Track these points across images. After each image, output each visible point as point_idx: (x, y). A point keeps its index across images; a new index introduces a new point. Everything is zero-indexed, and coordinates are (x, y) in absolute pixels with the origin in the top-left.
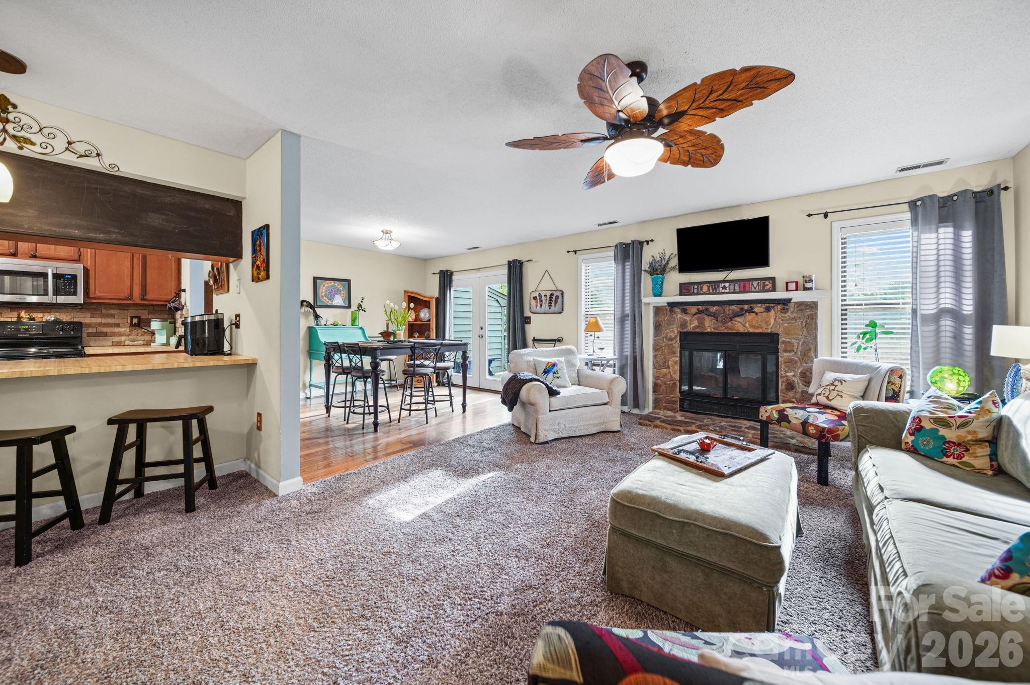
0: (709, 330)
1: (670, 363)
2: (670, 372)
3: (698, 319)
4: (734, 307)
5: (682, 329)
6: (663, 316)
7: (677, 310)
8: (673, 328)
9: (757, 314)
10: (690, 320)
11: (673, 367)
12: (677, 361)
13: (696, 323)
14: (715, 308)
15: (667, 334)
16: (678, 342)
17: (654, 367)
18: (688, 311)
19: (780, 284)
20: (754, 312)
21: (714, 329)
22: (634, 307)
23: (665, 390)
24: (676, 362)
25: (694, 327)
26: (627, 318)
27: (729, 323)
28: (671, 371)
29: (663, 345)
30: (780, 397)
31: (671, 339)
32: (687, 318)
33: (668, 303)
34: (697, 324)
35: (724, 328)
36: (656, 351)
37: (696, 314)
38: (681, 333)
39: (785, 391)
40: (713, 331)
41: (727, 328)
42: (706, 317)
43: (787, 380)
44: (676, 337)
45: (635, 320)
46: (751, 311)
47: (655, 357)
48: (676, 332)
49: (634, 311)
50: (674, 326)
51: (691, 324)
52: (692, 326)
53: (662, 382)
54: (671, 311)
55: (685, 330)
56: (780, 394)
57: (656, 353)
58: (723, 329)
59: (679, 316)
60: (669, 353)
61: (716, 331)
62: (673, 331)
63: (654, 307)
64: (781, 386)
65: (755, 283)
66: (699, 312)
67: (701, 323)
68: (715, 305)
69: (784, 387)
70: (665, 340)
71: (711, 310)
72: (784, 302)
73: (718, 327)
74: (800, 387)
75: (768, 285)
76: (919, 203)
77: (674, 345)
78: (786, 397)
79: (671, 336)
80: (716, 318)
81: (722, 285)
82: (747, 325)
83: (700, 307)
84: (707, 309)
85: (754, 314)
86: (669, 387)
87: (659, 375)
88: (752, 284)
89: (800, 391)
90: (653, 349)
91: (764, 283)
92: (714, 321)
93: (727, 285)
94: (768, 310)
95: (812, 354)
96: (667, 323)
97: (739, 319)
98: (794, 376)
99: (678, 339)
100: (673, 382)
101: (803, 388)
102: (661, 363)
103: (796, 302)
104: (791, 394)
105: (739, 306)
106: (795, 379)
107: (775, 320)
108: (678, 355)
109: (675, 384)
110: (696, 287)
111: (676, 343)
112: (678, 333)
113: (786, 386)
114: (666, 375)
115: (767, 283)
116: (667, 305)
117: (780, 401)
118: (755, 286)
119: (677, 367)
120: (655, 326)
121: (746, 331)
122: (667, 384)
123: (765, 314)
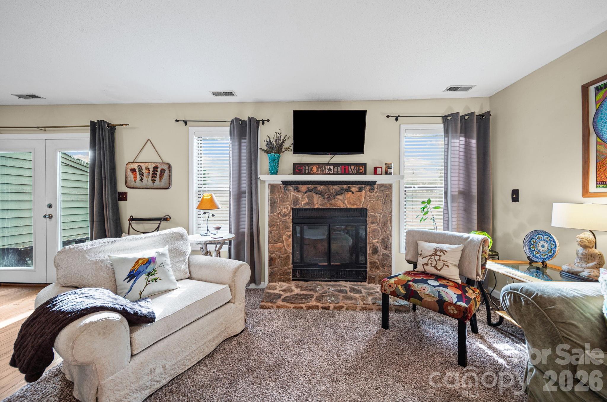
0: (316, 207)
1: (284, 237)
2: (284, 246)
3: (308, 197)
4: (336, 187)
5: (295, 206)
6: (277, 194)
7: (291, 188)
8: (287, 205)
9: (353, 193)
10: (302, 198)
11: (287, 240)
12: (290, 235)
13: (306, 200)
15: (282, 210)
16: (291, 217)
17: (270, 242)
18: (300, 190)
19: (370, 169)
20: (351, 191)
21: (321, 205)
22: (251, 184)
23: (280, 263)
24: (289, 237)
25: (306, 203)
26: (243, 195)
27: (333, 201)
28: (285, 244)
29: (278, 221)
30: (368, 260)
31: (285, 215)
32: (299, 195)
33: (282, 182)
34: (308, 202)
35: (329, 204)
36: (271, 226)
37: (305, 193)
38: (293, 209)
39: (371, 255)
40: (320, 207)
41: (331, 204)
42: (314, 195)
43: (373, 246)
44: (289, 213)
45: (252, 197)
46: (348, 190)
47: (270, 232)
48: (289, 208)
49: (251, 188)
50: (288, 203)
51: (302, 201)
52: (303, 203)
53: (277, 256)
54: (285, 189)
55: (297, 207)
56: (368, 257)
57: (272, 228)
58: (328, 206)
59: (292, 193)
60: (283, 228)
61: (323, 207)
62: (287, 208)
63: (269, 184)
64: (369, 251)
65: (353, 167)
66: (309, 190)
67: (311, 202)
68: (322, 185)
69: (371, 251)
70: (279, 216)
71: (319, 189)
72: (372, 183)
73: (324, 204)
74: (382, 251)
75: (361, 169)
76: (449, 118)
77: (288, 220)
78: (372, 260)
79: (285, 212)
80: (323, 196)
81: (328, 167)
82: (346, 202)
83: (310, 186)
84: (316, 188)
85: (351, 193)
86: (284, 260)
87: (274, 249)
88: (351, 168)
89: (381, 253)
90: (269, 225)
91: (359, 167)
92: (321, 198)
93: (332, 167)
94: (361, 189)
95: (389, 225)
96: (281, 200)
97: (340, 197)
98: (377, 242)
99: (291, 214)
100: (286, 255)
101: (383, 252)
102: (276, 238)
103: (379, 184)
104: (376, 257)
105: (340, 186)
106: (378, 245)
107: (365, 198)
108: (291, 229)
109: (288, 256)
110: (307, 167)
111: (289, 218)
112: (291, 209)
113: (372, 250)
114: (281, 249)
115: (360, 168)
116: (281, 183)
117: (368, 263)
118: (352, 169)
119: (290, 241)
120: (270, 203)
121: (345, 207)
122: (282, 257)
123: (359, 193)
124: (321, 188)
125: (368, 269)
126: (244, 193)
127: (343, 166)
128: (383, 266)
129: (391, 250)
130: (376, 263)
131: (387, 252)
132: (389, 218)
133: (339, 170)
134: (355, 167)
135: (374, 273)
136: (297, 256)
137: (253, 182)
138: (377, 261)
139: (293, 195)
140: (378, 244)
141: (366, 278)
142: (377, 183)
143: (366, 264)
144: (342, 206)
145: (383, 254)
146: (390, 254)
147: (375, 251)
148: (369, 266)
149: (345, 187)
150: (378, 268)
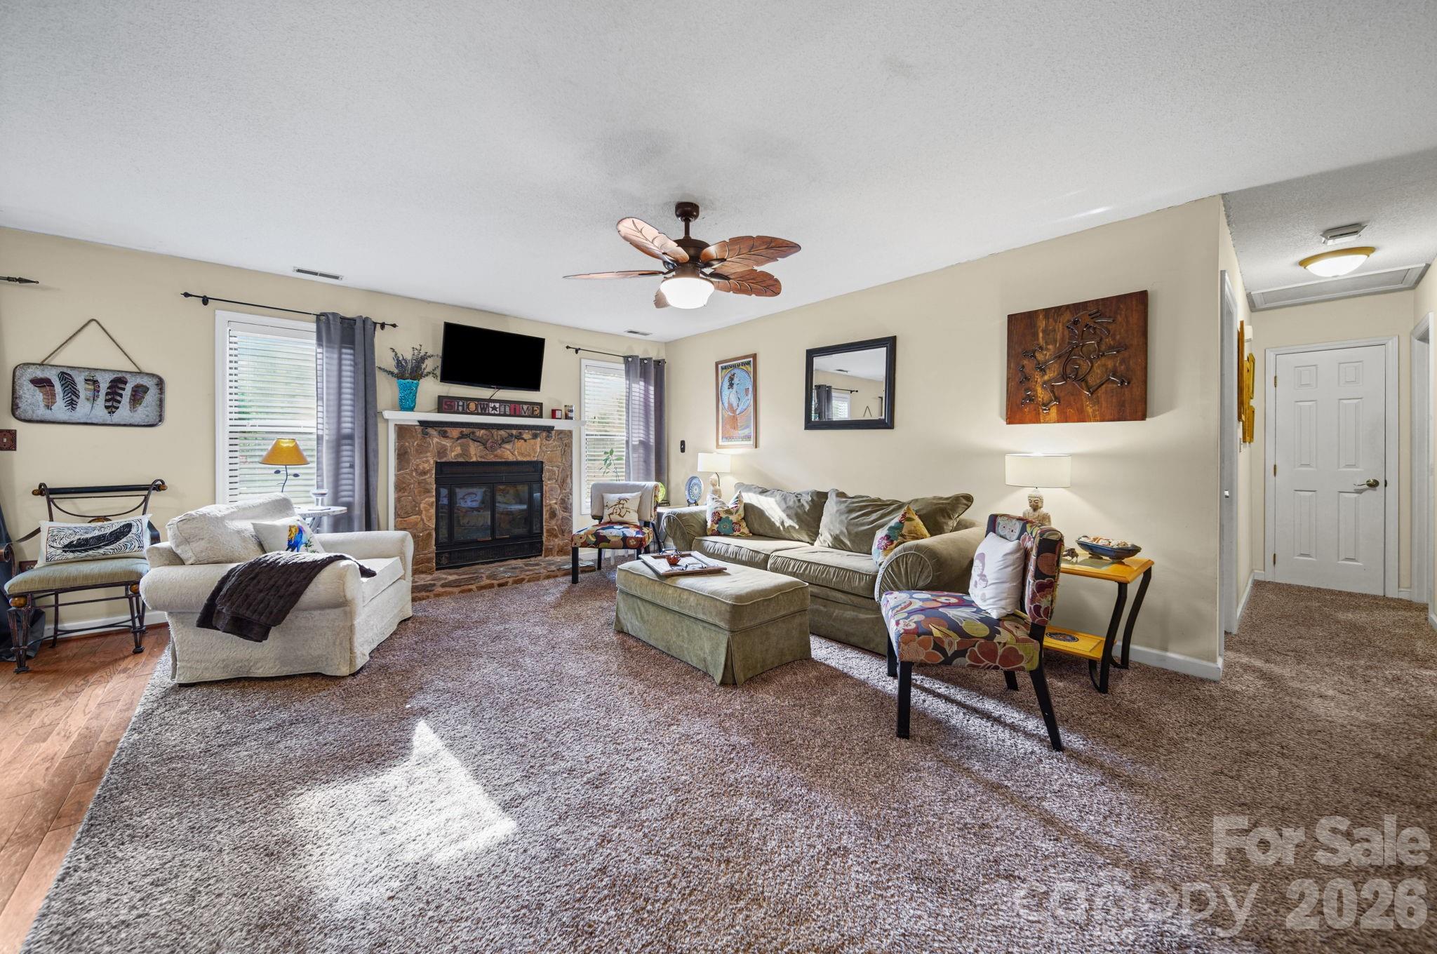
0: (474, 459)
1: (422, 506)
2: (422, 520)
3: (461, 445)
4: (502, 432)
5: (440, 458)
6: (411, 441)
7: (433, 433)
8: (427, 457)
9: (525, 441)
10: (451, 447)
11: (427, 511)
12: (433, 502)
13: (458, 450)
14: (482, 432)
15: (418, 465)
16: (434, 476)
17: (397, 515)
18: (449, 435)
19: (546, 410)
20: (523, 439)
21: (481, 457)
24: (430, 505)
25: (457, 455)
26: (350, 442)
27: (498, 451)
28: (424, 517)
29: (412, 481)
30: (544, 527)
31: (424, 473)
32: (447, 443)
33: (419, 422)
34: (461, 452)
35: (492, 456)
36: (400, 491)
37: (458, 439)
38: (437, 463)
39: (548, 520)
40: (479, 460)
41: (496, 456)
42: (471, 443)
43: (551, 508)
44: (431, 470)
45: (367, 445)
46: (519, 437)
47: (398, 500)
48: (432, 462)
49: (366, 430)
50: (429, 454)
51: (452, 451)
52: (453, 454)
54: (425, 434)
55: (444, 460)
56: (544, 524)
57: (400, 494)
58: (491, 458)
59: (436, 440)
60: (420, 492)
61: (483, 460)
62: (427, 461)
63: (396, 425)
64: (546, 516)
65: (525, 407)
66: (462, 436)
67: (465, 451)
68: (483, 429)
69: (548, 516)
70: (414, 474)
71: (477, 434)
72: (549, 429)
73: (486, 455)
74: (560, 514)
75: (536, 411)
76: (630, 359)
77: (429, 480)
78: (549, 526)
79: (424, 468)
80: (484, 445)
81: (491, 405)
82: (516, 453)
83: (464, 429)
84: (473, 433)
85: (522, 441)
86: (422, 541)
87: (405, 526)
88: (523, 408)
89: (560, 517)
90: (396, 488)
91: (533, 408)
92: (481, 447)
93: (497, 406)
94: (535, 436)
95: (569, 480)
96: (417, 451)
97: (508, 446)
98: (556, 503)
99: (434, 472)
100: (426, 532)
101: (562, 514)
102: (409, 508)
103: (557, 431)
104: (553, 522)
105: (507, 432)
106: (556, 506)
107: (540, 447)
108: (434, 494)
109: (429, 534)
110: (460, 404)
111: (431, 477)
112: (434, 464)
113: (549, 514)
114: (416, 524)
115: (535, 409)
116: (418, 424)
117: (545, 530)
118: (525, 410)
119: (433, 511)
120: (398, 455)
121: (515, 460)
122: (418, 537)
123: (532, 441)
124: (480, 433)
125: (544, 539)
126: (352, 437)
127: (513, 405)
128: (563, 532)
129: (571, 512)
130: (554, 529)
131: (566, 514)
132: (569, 473)
133: (507, 409)
134: (529, 407)
135: (552, 543)
136: (444, 532)
137: (370, 421)
138: (556, 527)
139: (437, 442)
141: (542, 551)
142: (555, 430)
143: (542, 533)
144: (511, 458)
145: (562, 518)
146: (571, 516)
147: (553, 515)
148: (545, 534)
149: (514, 432)
150: (556, 536)
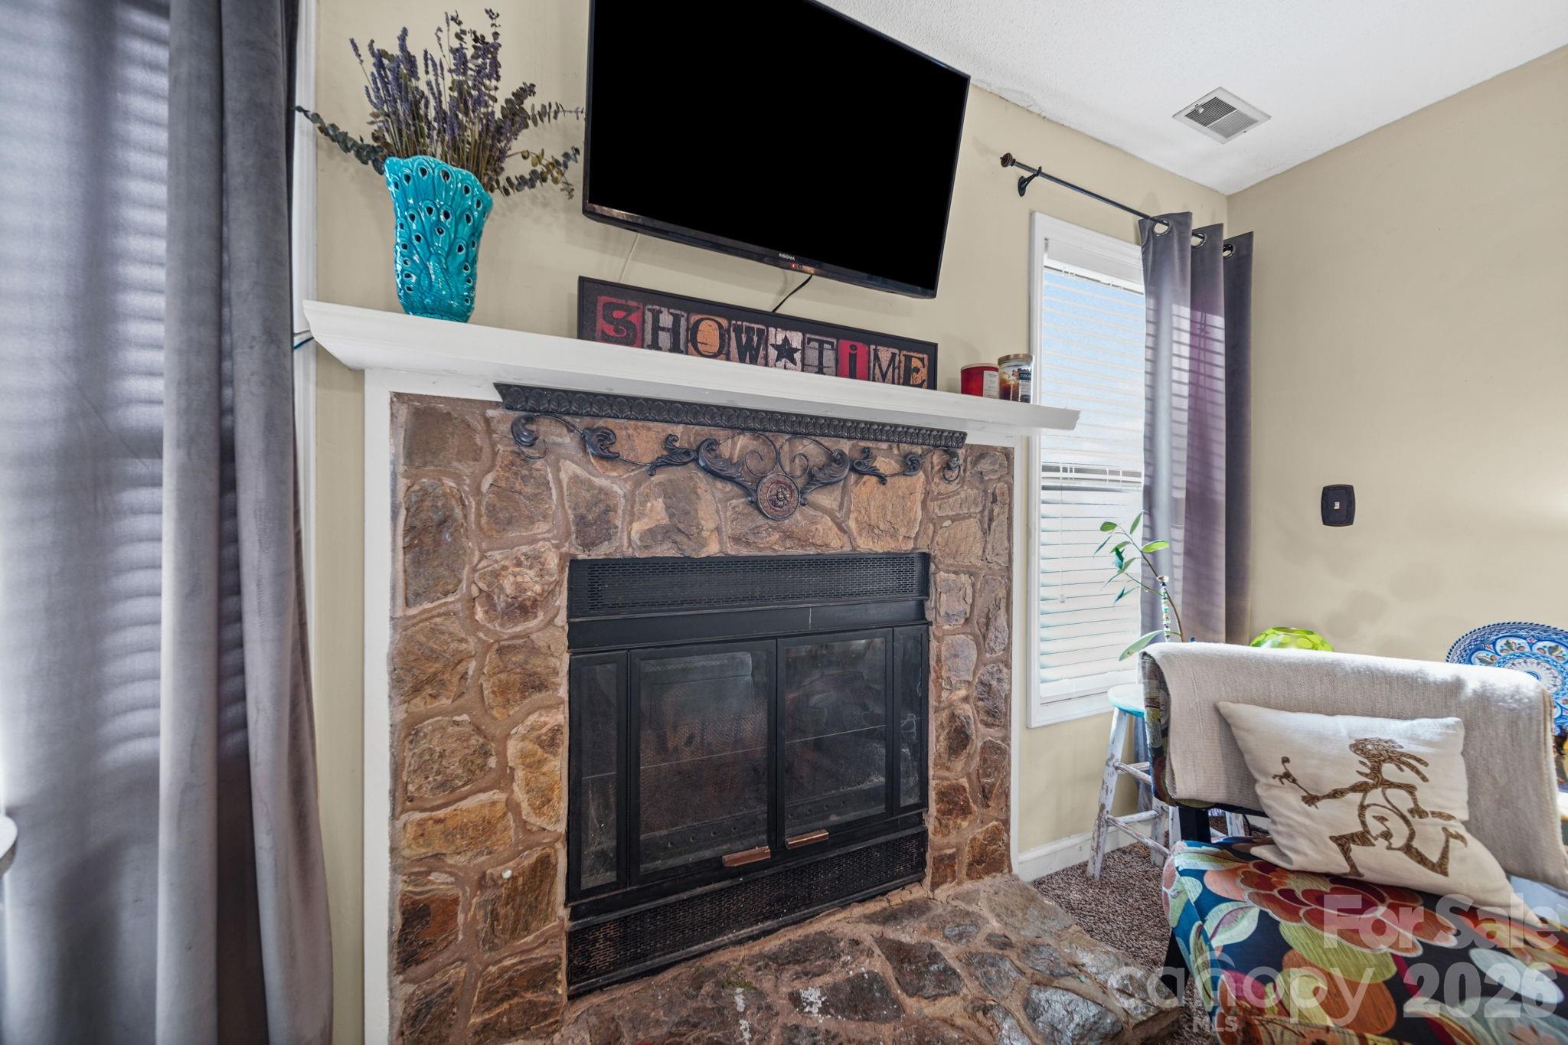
0: (713, 549)
1: (513, 748)
2: (512, 806)
3: (669, 493)
4: (808, 447)
5: (587, 546)
6: (465, 468)
7: (560, 437)
8: (533, 541)
9: (882, 479)
10: (631, 498)
11: (534, 765)
12: (556, 731)
13: (656, 511)
14: (743, 441)
15: (496, 575)
16: (562, 619)
17: (402, 799)
18: (620, 447)
19: (950, 367)
20: (874, 473)
21: (736, 540)
23: (482, 926)
24: (549, 743)
25: (651, 532)
26: (140, 467)
27: (798, 516)
28: (520, 794)
29: (471, 645)
30: (932, 783)
31: (523, 609)
32: (613, 482)
33: (501, 388)
34: (665, 521)
35: (776, 536)
36: (416, 690)
37: (655, 467)
38: (574, 564)
39: (945, 756)
40: (732, 550)
41: (788, 535)
42: (702, 481)
43: (953, 717)
44: (550, 593)
45: (228, 484)
46: (861, 467)
47: (407, 732)
48: (552, 561)
50: (541, 528)
51: (632, 517)
52: (637, 527)
53: (459, 882)
54: (524, 438)
55: (600, 552)
56: (931, 772)
57: (419, 705)
58: (771, 544)
59: (570, 469)
60: (503, 690)
61: (745, 552)
62: (536, 559)
63: (398, 397)
64: (936, 742)
65: (885, 354)
66: (672, 456)
67: (681, 522)
68: (743, 430)
69: (943, 744)
70: (480, 615)
71: (725, 449)
72: (948, 442)
73: (756, 531)
74: (981, 734)
75: (917, 370)
76: (1160, 229)
77: (540, 639)
78: (947, 779)
79: (520, 588)
80: (748, 492)
81: (777, 336)
82: (852, 524)
83: (678, 430)
84: (712, 445)
85: (874, 479)
86: (510, 898)
87: (438, 846)
88: (877, 357)
89: (980, 744)
90: (396, 682)
91: (908, 359)
92: (739, 502)
93: (796, 339)
94: (910, 465)
95: (1002, 620)
96: (492, 510)
97: (826, 499)
98: (966, 699)
99: (562, 600)
100: (530, 858)
101: (984, 736)
102: (454, 767)
103: (972, 447)
104: (959, 765)
105: (827, 442)
106: (968, 710)
107: (924, 503)
108: (563, 692)
109: (544, 864)
110: (666, 320)
111: (550, 622)
112: (561, 570)
113: (949, 738)
114: (487, 828)
115: (915, 363)
116: (498, 398)
117: (932, 795)
118: (884, 366)
119: (558, 765)
120: (409, 530)
121: (847, 549)
122: (496, 882)
123: (903, 482)
124: (736, 446)
125: (931, 824)
126: (149, 445)
127: (846, 344)
128: (986, 794)
129: (1006, 726)
130: (959, 789)
131: (993, 734)
132: (1002, 593)
133: (829, 356)
134: (894, 355)
135: (953, 838)
136: (601, 840)
137: (246, 365)
138: (964, 781)
139: (575, 480)
140: (967, 707)
141: (923, 864)
142: (968, 441)
143: (924, 804)
144: (837, 544)
145: (983, 748)
146: (1006, 739)
147: (959, 739)
148: (933, 808)
149: (846, 446)
150: (965, 811)
